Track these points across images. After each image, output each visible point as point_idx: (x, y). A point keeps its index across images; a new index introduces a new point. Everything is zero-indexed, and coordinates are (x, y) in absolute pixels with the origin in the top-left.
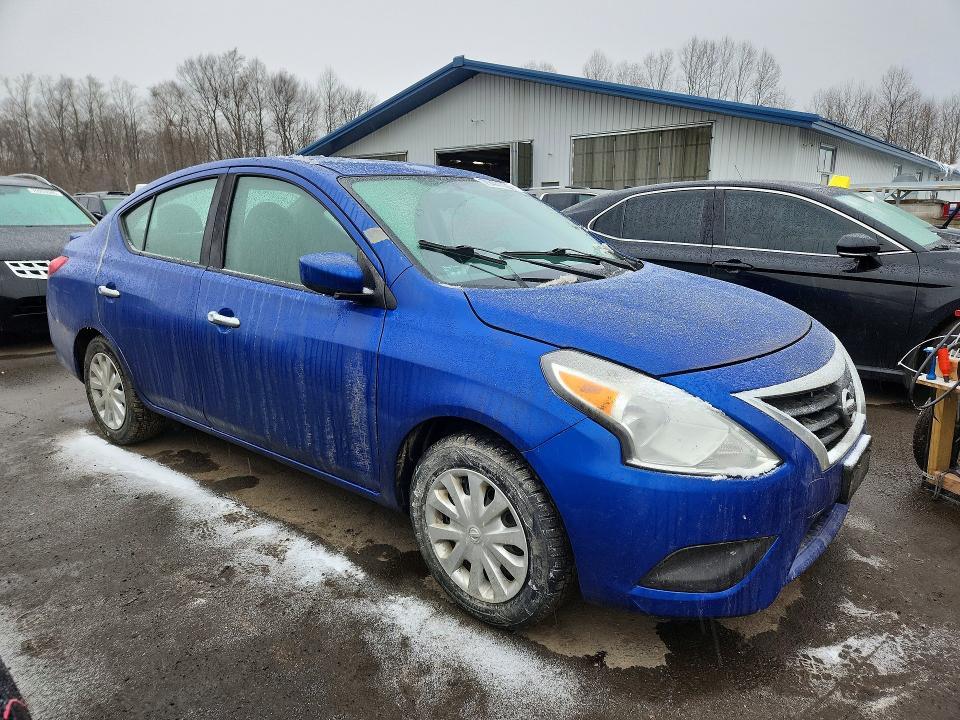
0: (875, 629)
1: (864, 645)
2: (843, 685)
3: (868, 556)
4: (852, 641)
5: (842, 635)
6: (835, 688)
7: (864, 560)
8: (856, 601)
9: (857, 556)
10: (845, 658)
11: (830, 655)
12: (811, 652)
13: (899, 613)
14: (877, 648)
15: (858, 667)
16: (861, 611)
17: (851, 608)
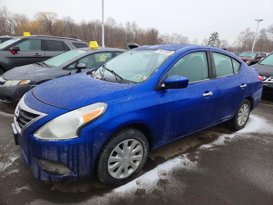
0: (7, 170)
1: (7, 165)
2: (7, 156)
3: (21, 190)
4: (10, 164)
5: (14, 164)
6: (9, 155)
7: (22, 188)
8: (16, 174)
9: (25, 188)
10: (10, 160)
11: (13, 159)
12: (18, 157)
13: (2, 178)
14: (4, 166)
15: (6, 160)
16: (13, 172)
17: (16, 171)
